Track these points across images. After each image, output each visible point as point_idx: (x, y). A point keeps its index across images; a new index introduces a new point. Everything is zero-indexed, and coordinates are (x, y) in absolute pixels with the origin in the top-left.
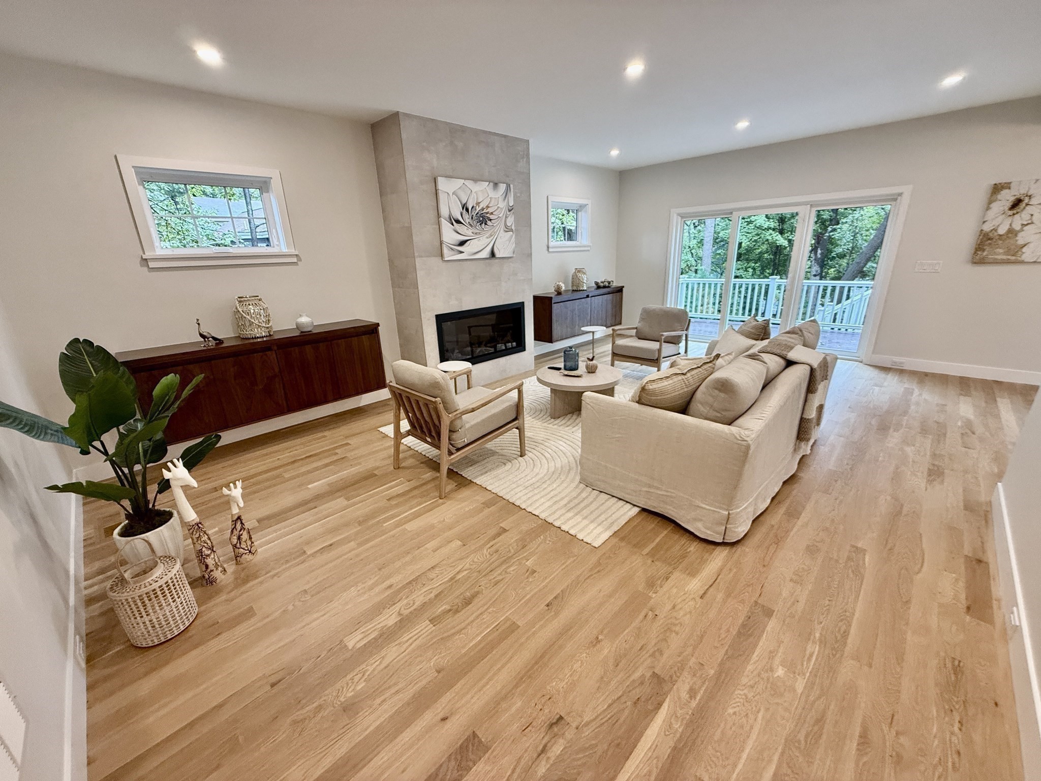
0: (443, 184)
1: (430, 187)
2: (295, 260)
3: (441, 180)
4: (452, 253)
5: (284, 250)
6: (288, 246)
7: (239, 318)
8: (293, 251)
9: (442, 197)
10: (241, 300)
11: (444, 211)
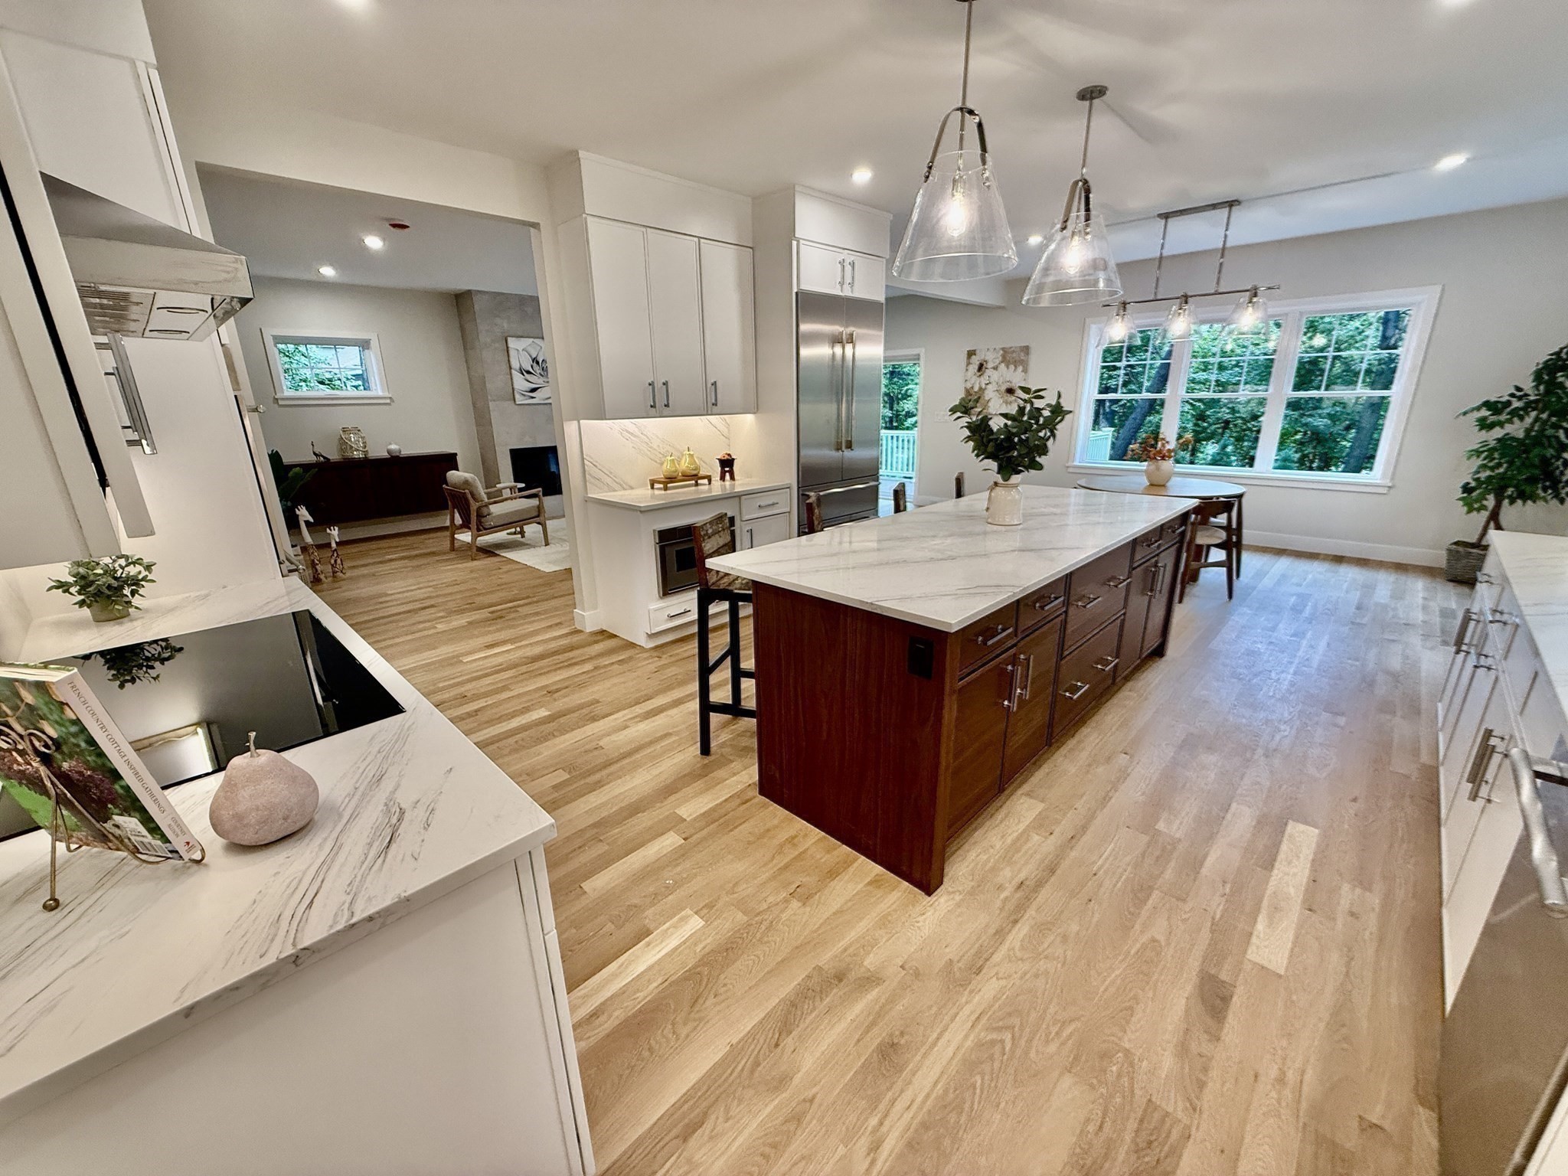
0: (513, 343)
1: (501, 345)
2: (388, 401)
3: (510, 340)
4: (523, 398)
5: (380, 393)
6: (383, 391)
7: (343, 444)
8: (387, 394)
9: (512, 353)
10: (344, 430)
11: (515, 364)
